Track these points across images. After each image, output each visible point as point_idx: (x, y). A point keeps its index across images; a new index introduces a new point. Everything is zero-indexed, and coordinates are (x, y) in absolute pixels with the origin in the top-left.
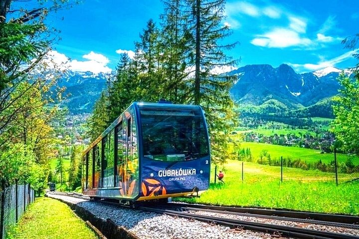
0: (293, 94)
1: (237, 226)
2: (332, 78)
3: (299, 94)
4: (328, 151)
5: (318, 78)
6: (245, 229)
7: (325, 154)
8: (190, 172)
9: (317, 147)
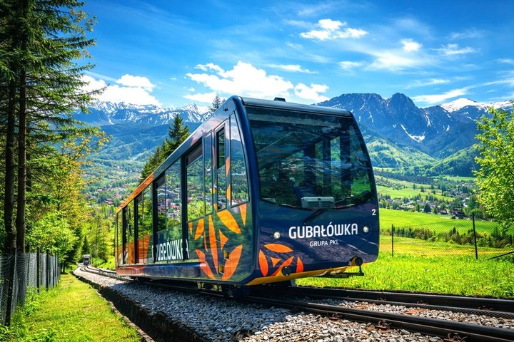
0: (413, 137)
1: (332, 314)
2: (467, 115)
3: (422, 138)
4: (462, 215)
5: (449, 113)
6: (343, 317)
7: (458, 220)
8: (346, 229)
9: (444, 212)
